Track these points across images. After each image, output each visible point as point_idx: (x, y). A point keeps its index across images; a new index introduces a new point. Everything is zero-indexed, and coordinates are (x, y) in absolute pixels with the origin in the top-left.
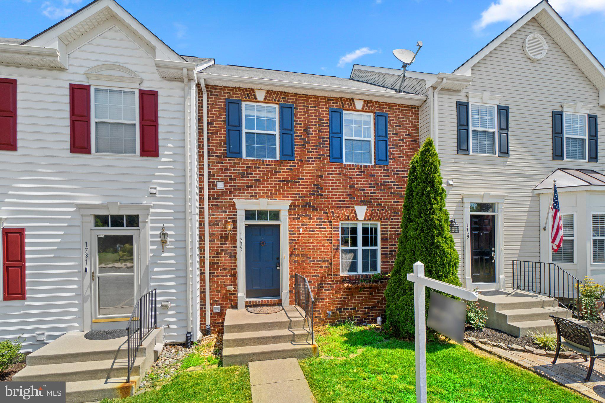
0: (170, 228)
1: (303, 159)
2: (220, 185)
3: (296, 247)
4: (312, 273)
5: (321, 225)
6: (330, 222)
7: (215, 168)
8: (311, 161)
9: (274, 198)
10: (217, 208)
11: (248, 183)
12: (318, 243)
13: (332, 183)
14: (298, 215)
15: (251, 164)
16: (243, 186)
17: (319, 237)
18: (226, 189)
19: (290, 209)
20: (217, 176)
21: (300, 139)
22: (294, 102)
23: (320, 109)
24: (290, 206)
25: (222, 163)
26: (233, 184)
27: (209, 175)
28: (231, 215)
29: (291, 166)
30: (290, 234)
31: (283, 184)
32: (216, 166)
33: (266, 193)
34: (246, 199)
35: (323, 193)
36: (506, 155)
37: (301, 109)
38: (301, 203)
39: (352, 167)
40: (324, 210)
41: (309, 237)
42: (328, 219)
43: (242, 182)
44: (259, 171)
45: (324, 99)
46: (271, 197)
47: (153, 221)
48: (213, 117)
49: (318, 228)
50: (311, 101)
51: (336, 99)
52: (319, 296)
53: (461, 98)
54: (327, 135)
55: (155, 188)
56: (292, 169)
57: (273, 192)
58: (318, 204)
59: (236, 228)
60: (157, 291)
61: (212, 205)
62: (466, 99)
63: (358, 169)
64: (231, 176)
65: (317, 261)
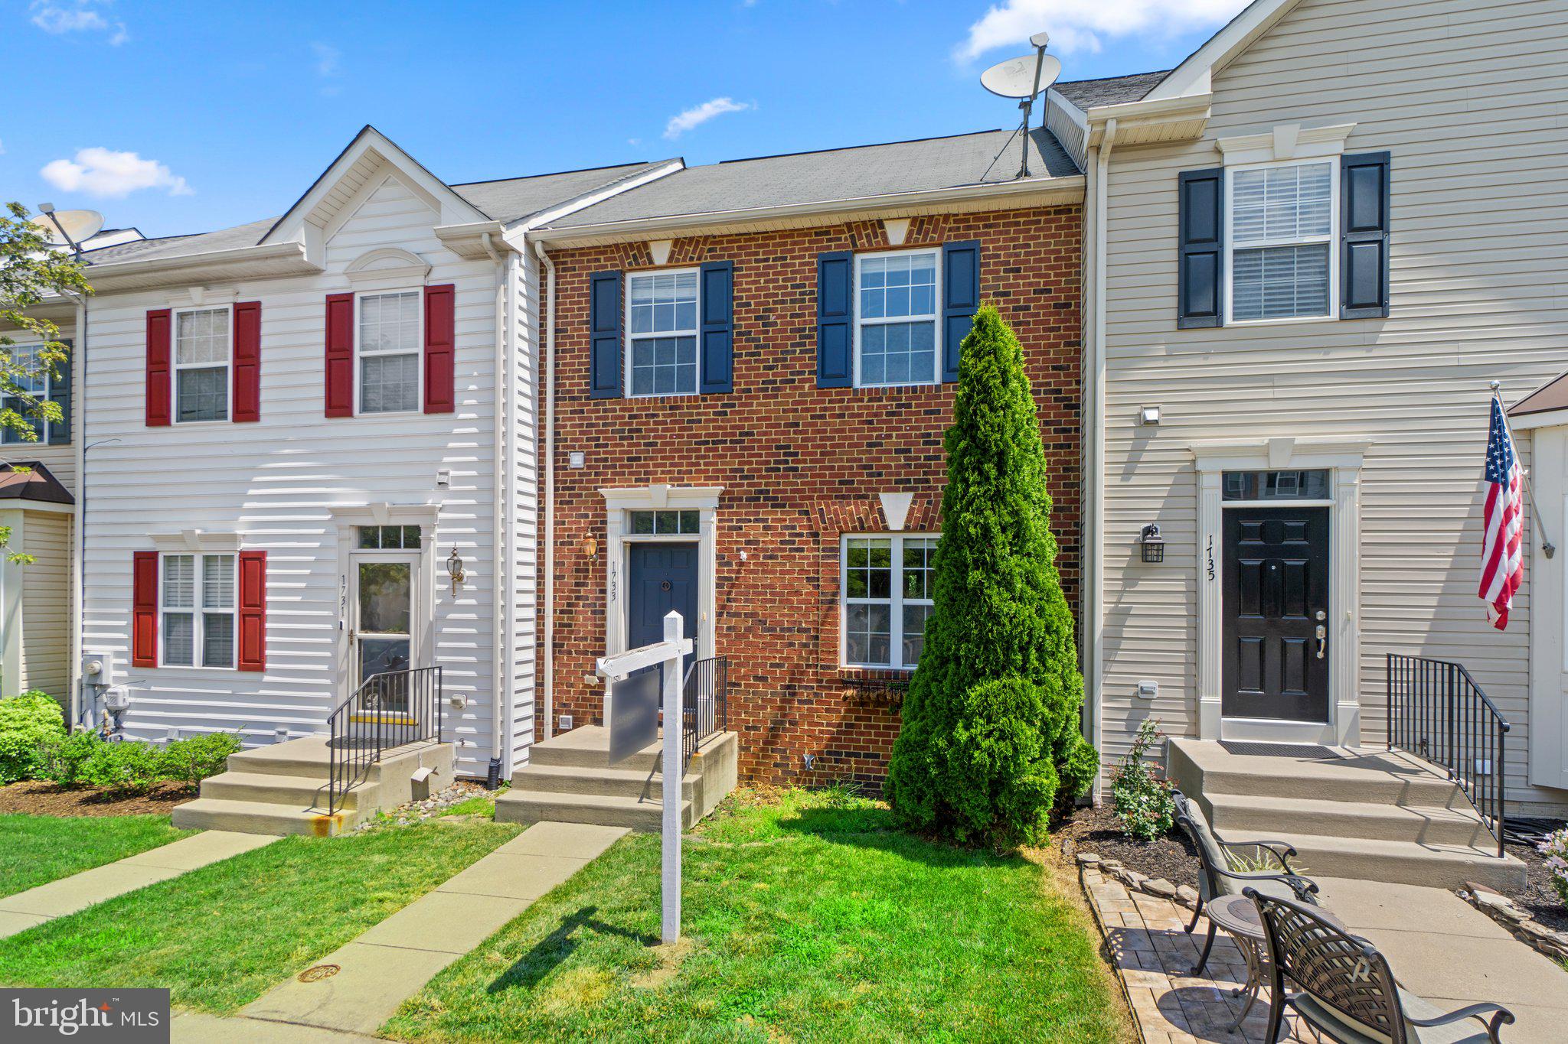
0: (468, 551)
1: (752, 387)
2: (577, 460)
3: (733, 596)
4: (769, 658)
5: (793, 542)
6: (816, 535)
7: (569, 423)
8: (770, 390)
9: (685, 482)
10: (570, 509)
11: (631, 452)
12: (784, 587)
13: (821, 439)
14: (738, 521)
15: (638, 409)
16: (622, 459)
17: (789, 572)
18: (589, 467)
19: (721, 507)
20: (572, 440)
21: (747, 340)
22: (734, 256)
23: (797, 261)
24: (721, 499)
25: (582, 412)
26: (602, 456)
27: (556, 441)
28: (596, 522)
29: (724, 406)
30: (720, 564)
31: (707, 450)
32: (570, 419)
33: (669, 472)
34: (628, 486)
35: (800, 466)
36: (1378, 311)
37: (751, 269)
38: (746, 492)
39: (875, 396)
40: (802, 505)
41: (764, 572)
42: (810, 527)
43: (619, 450)
44: (655, 423)
45: (806, 235)
46: (678, 480)
47: (443, 537)
48: (566, 317)
49: (784, 550)
50: (774, 245)
51: (838, 229)
52: (784, 715)
53: (1196, 160)
54: (812, 322)
55: (446, 474)
56: (725, 413)
57: (685, 468)
58: (785, 491)
59: (604, 550)
60: (444, 672)
61: (561, 503)
62: (1215, 158)
63: (893, 399)
64: (598, 439)
65: (782, 630)
